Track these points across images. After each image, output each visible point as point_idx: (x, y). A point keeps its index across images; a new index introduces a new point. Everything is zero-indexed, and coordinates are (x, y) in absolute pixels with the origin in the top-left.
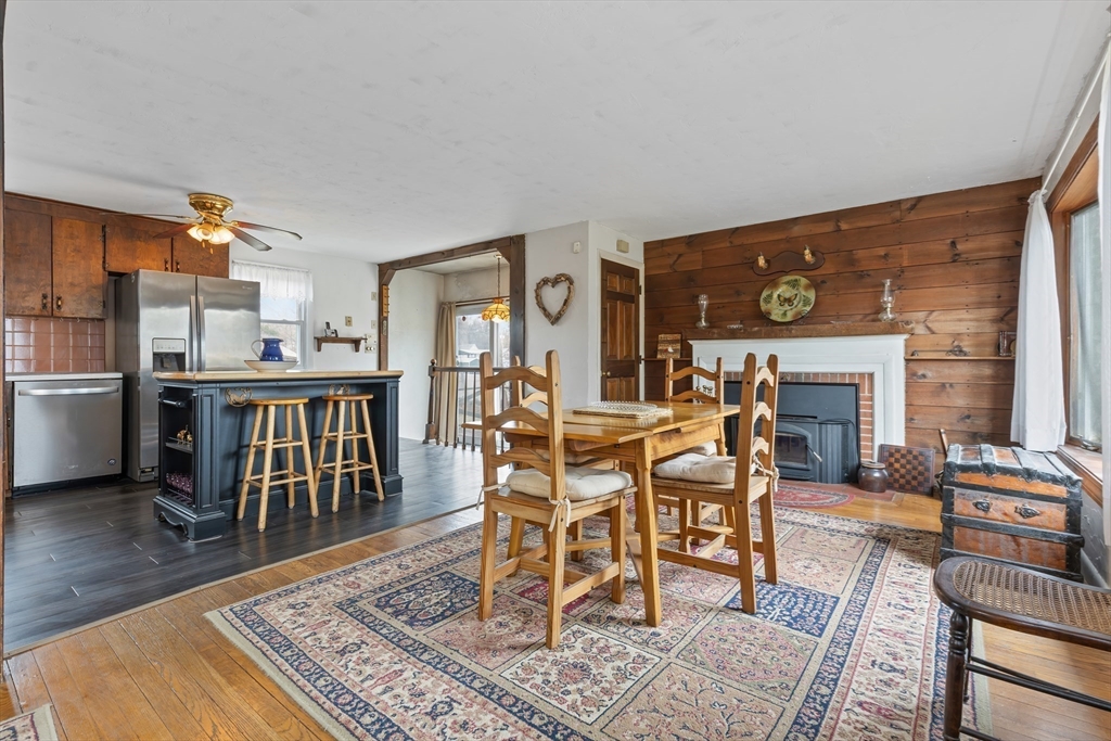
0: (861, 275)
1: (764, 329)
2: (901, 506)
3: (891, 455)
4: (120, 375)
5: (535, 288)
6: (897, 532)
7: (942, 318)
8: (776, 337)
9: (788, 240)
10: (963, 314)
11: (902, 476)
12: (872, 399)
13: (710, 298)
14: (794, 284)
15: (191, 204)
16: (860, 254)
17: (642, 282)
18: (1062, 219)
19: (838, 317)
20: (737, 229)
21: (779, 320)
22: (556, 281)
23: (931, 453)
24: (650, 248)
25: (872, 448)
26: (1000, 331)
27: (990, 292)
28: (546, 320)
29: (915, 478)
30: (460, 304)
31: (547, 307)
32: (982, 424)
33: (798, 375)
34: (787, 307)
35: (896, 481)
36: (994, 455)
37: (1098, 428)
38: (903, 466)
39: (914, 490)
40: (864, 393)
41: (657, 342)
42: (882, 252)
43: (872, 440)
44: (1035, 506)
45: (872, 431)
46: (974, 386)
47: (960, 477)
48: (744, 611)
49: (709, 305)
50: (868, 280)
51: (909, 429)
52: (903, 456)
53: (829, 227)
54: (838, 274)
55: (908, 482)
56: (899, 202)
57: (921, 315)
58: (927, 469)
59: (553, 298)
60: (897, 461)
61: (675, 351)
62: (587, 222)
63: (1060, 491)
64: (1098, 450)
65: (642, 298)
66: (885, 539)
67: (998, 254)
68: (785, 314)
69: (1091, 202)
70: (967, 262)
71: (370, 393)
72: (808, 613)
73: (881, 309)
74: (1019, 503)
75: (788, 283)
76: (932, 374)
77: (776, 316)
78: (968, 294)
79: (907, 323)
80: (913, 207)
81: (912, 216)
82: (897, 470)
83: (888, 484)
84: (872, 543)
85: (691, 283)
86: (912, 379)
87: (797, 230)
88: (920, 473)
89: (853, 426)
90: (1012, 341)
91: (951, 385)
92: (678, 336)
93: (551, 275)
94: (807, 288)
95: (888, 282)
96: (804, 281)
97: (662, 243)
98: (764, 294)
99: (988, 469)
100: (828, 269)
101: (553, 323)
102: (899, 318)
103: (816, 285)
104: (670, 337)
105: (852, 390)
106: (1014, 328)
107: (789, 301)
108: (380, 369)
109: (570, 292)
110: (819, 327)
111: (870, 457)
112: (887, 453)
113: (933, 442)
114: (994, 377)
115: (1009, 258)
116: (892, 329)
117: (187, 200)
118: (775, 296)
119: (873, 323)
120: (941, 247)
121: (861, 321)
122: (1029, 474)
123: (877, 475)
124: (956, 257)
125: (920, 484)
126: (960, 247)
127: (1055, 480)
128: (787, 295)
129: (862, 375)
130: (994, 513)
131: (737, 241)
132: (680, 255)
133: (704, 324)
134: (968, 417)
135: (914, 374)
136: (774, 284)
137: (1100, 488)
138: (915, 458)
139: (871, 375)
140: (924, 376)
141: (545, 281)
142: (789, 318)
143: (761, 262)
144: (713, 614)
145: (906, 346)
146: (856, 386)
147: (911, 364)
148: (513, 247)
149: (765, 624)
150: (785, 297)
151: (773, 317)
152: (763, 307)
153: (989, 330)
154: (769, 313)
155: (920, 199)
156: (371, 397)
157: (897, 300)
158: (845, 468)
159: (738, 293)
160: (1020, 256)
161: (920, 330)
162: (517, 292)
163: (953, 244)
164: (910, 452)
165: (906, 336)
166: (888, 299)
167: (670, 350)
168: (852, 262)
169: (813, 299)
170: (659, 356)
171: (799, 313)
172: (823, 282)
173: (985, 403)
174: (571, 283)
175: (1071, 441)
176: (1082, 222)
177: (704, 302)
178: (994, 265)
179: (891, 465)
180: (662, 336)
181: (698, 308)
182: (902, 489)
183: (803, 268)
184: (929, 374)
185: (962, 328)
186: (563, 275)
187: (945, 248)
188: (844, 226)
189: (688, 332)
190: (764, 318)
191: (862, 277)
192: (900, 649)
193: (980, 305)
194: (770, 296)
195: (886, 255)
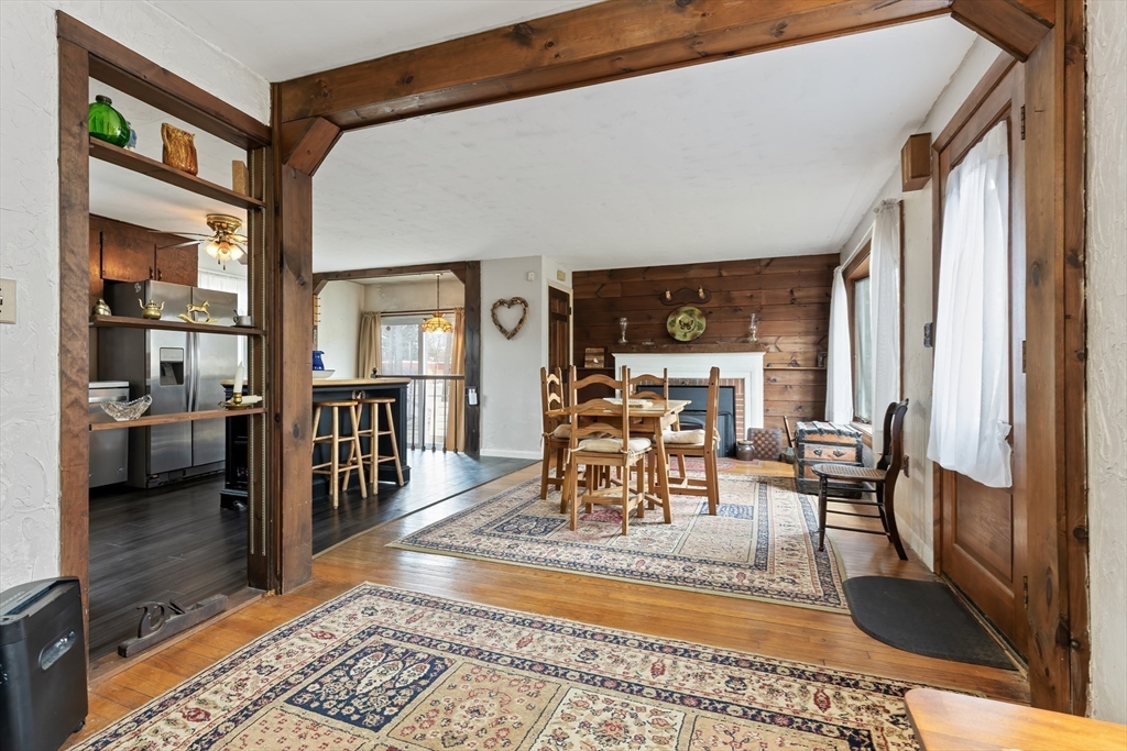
0: (736, 309)
1: (671, 346)
2: (764, 467)
3: (756, 435)
4: (126, 384)
5: (491, 307)
6: (770, 479)
7: (785, 341)
8: (680, 352)
9: (686, 280)
10: (798, 340)
11: (763, 449)
12: (743, 397)
13: (628, 320)
14: (691, 313)
15: (208, 223)
16: (735, 294)
17: (571, 305)
18: (852, 283)
19: (721, 339)
20: (648, 268)
21: (682, 339)
22: (512, 303)
23: (779, 432)
24: (577, 276)
25: (744, 432)
26: (818, 351)
27: (812, 326)
28: (502, 336)
29: (770, 450)
30: (385, 314)
31: (503, 324)
32: (808, 412)
33: (694, 380)
34: (686, 330)
35: (759, 452)
36: (820, 425)
37: (869, 411)
38: (763, 442)
39: (770, 458)
40: (738, 393)
41: (584, 354)
42: (748, 294)
43: (743, 425)
44: (842, 450)
45: (743, 419)
46: (803, 386)
47: (808, 437)
48: (710, 514)
49: (628, 326)
50: (740, 313)
51: (767, 416)
52: (763, 435)
53: (714, 273)
54: (720, 307)
55: (766, 453)
56: (759, 260)
57: (772, 339)
58: (777, 444)
59: (509, 317)
60: (759, 439)
61: (600, 362)
62: (541, 257)
63: (853, 441)
64: (868, 423)
65: (571, 317)
66: (764, 482)
67: (817, 300)
68: (685, 335)
69: (866, 276)
70: (800, 304)
71: (392, 397)
72: (740, 512)
73: (748, 334)
74: (835, 449)
75: (686, 312)
76: (781, 378)
77: (679, 337)
78: (799, 326)
79: (766, 344)
80: (768, 265)
81: (767, 271)
82: (759, 445)
83: (755, 456)
84: (758, 485)
85: (613, 308)
86: (768, 382)
87: (692, 273)
88: (774, 446)
89: (731, 416)
90: (825, 357)
91: (791, 387)
92: (602, 350)
93: (508, 296)
94: (700, 316)
95: (753, 316)
96: (697, 311)
97: (588, 273)
98: (670, 320)
99: (821, 431)
100: (714, 303)
101: (509, 338)
102: (761, 341)
103: (706, 314)
104: (595, 350)
105: (732, 389)
106: (826, 350)
107: (687, 325)
108: (358, 376)
109: (525, 313)
110: (709, 345)
111: (742, 437)
112: (753, 434)
113: (780, 425)
114: (815, 381)
115: (823, 304)
116: (756, 348)
117: (206, 220)
118: (677, 322)
119: (743, 344)
120: (785, 293)
121: (735, 342)
122: (840, 433)
123: (748, 449)
124: (793, 301)
125: (774, 454)
126: (796, 294)
127: (851, 435)
128: (686, 321)
129: (736, 380)
130: (823, 456)
131: (649, 278)
132: (603, 285)
133: (624, 340)
134: (800, 407)
135: (769, 379)
136: (677, 313)
137: (871, 439)
138: (770, 436)
139: (743, 380)
140: (775, 380)
141: (502, 303)
142: (688, 339)
143: (668, 295)
144: (695, 518)
145: (764, 360)
146: (733, 388)
147: (768, 372)
148: (468, 271)
149: (723, 518)
150: (683, 323)
151: (677, 337)
152: (669, 329)
153: (811, 351)
154: (674, 334)
155: (772, 259)
156: (394, 400)
157: (759, 328)
158: (726, 446)
159: (650, 318)
160: (829, 303)
161: (772, 349)
162: (472, 310)
163: (792, 292)
164: (767, 432)
165: (764, 353)
166: (753, 327)
167: (596, 361)
168: (729, 299)
169: (704, 325)
170: (586, 366)
171: (695, 335)
172: (710, 313)
173: (810, 399)
174: (526, 306)
175: (856, 419)
176: (861, 286)
177: (624, 323)
178: (814, 307)
179: (756, 442)
180: (588, 350)
181: (619, 328)
182: (763, 458)
183: (697, 301)
184: (778, 379)
185: (797, 348)
186: (518, 298)
187: (788, 294)
188: (724, 274)
189: (611, 347)
190: (670, 338)
191: (736, 310)
192: (790, 520)
193: (807, 333)
194: (674, 321)
195: (751, 296)
